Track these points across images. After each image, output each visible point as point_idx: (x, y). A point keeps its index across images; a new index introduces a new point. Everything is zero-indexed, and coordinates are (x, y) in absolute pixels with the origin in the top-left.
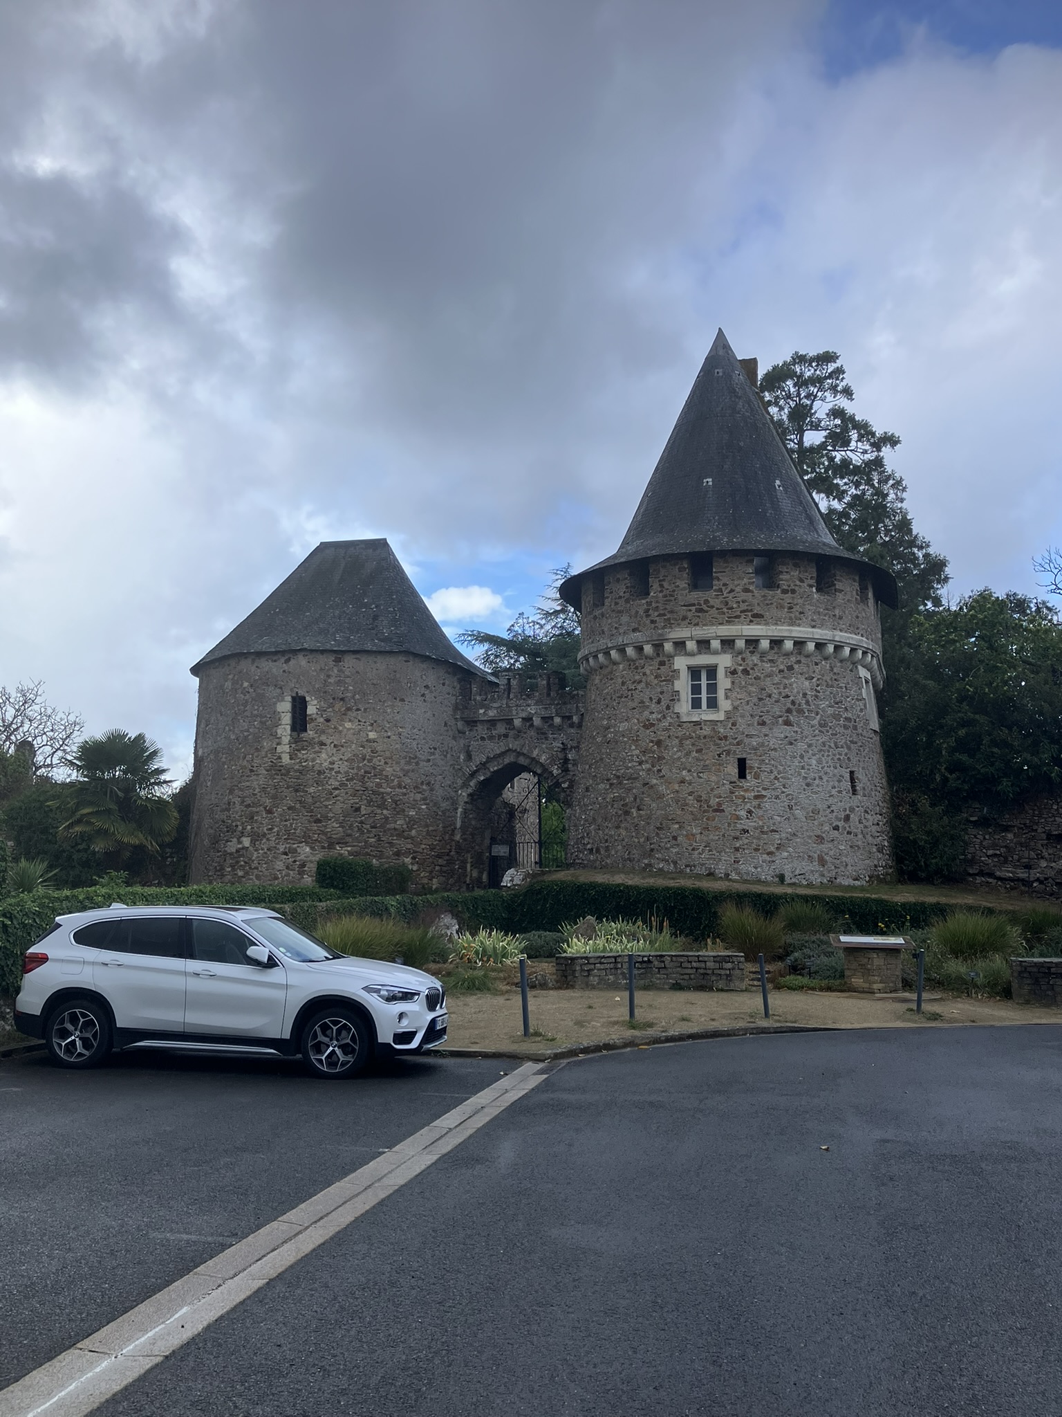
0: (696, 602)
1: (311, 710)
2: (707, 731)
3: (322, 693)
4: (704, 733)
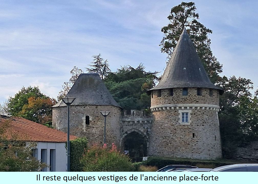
0: (184, 98)
1: (90, 119)
2: (186, 127)
3: (93, 115)
4: (185, 127)
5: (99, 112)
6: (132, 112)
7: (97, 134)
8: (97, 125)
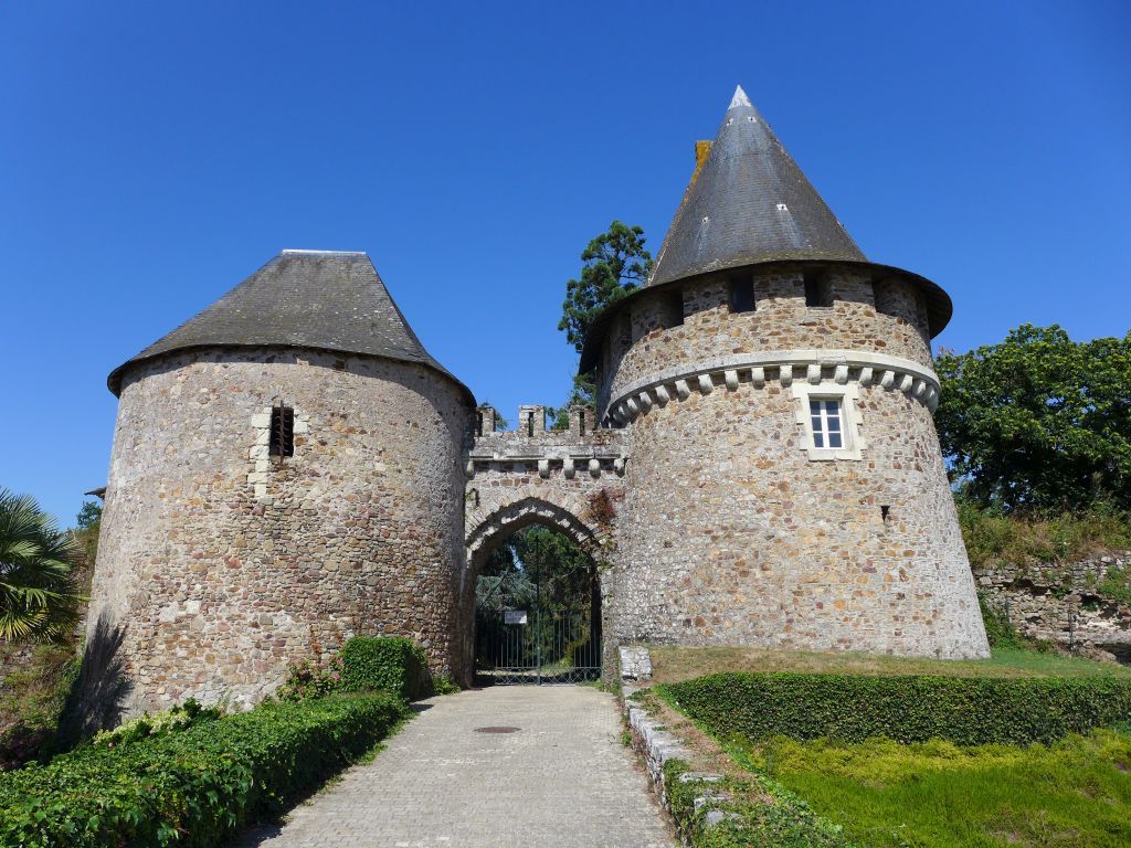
1: (299, 426)
2: (843, 472)
5: (351, 392)
6: (527, 416)
7: (335, 514)
8: (340, 460)
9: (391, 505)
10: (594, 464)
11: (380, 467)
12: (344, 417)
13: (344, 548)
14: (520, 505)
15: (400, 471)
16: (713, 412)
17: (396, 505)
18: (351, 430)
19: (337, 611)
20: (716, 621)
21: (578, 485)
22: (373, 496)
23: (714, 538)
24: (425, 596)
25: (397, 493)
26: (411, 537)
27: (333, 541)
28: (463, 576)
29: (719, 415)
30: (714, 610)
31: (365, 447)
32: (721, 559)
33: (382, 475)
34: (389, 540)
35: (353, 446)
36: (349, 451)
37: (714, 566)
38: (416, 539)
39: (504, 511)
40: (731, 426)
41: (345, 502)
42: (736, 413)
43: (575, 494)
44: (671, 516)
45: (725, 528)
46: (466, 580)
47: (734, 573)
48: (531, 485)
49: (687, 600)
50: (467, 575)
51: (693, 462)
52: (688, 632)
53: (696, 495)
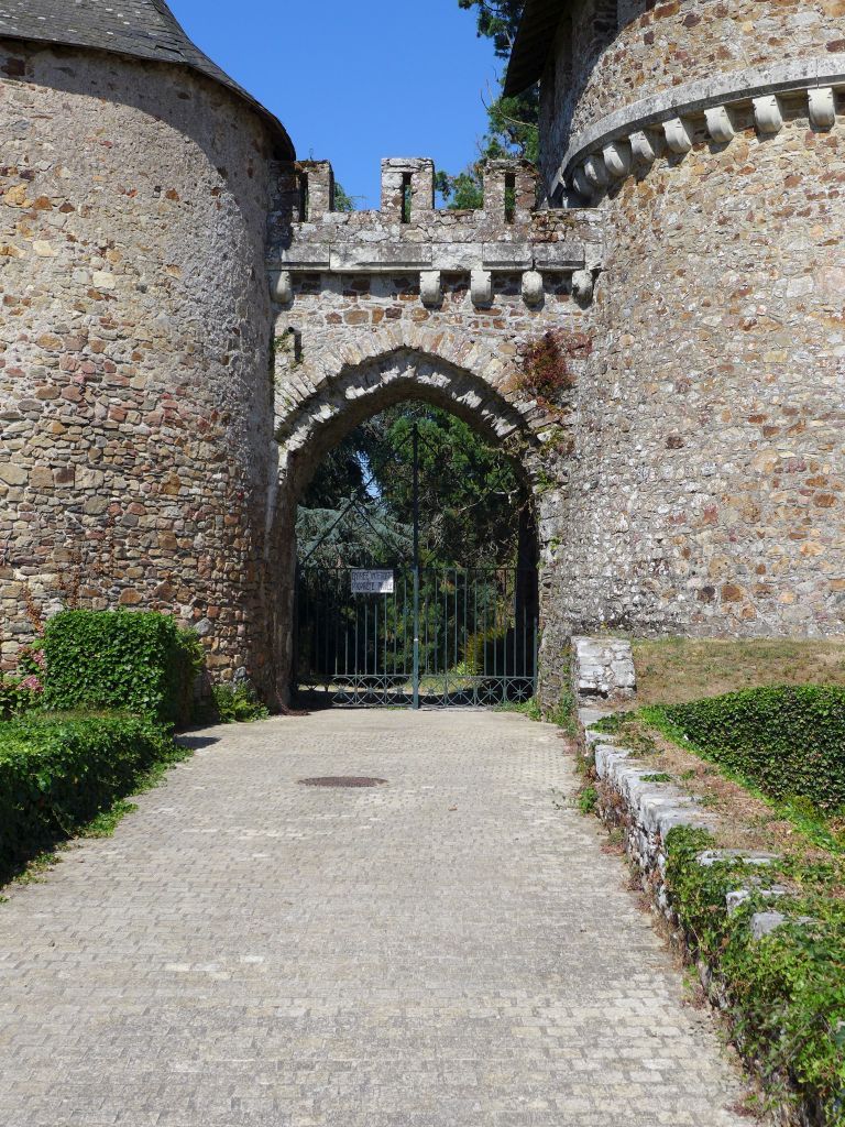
5: (41, 125)
6: (398, 180)
7: (17, 372)
8: (22, 264)
9: (127, 357)
10: (532, 281)
11: (103, 280)
12: (27, 176)
13: (36, 440)
14: (384, 361)
15: (143, 289)
16: (779, 175)
17: (137, 357)
18: (43, 204)
19: (29, 563)
20: (764, 591)
21: (498, 324)
22: (92, 338)
23: (768, 431)
24: (199, 537)
25: (140, 333)
26: (169, 422)
27: (15, 426)
28: (271, 500)
29: (790, 181)
30: (761, 570)
31: (71, 239)
32: (779, 471)
33: (107, 297)
34: (126, 427)
35: (48, 236)
36: (42, 246)
37: (766, 486)
38: (180, 425)
39: (351, 373)
40: (815, 205)
41: (36, 350)
42: (827, 177)
43: (493, 342)
44: (683, 387)
45: (791, 412)
46: (276, 509)
47: (803, 499)
48: (405, 323)
49: (709, 550)
50: (278, 497)
51: (733, 277)
52: (708, 610)
53: (737, 343)
